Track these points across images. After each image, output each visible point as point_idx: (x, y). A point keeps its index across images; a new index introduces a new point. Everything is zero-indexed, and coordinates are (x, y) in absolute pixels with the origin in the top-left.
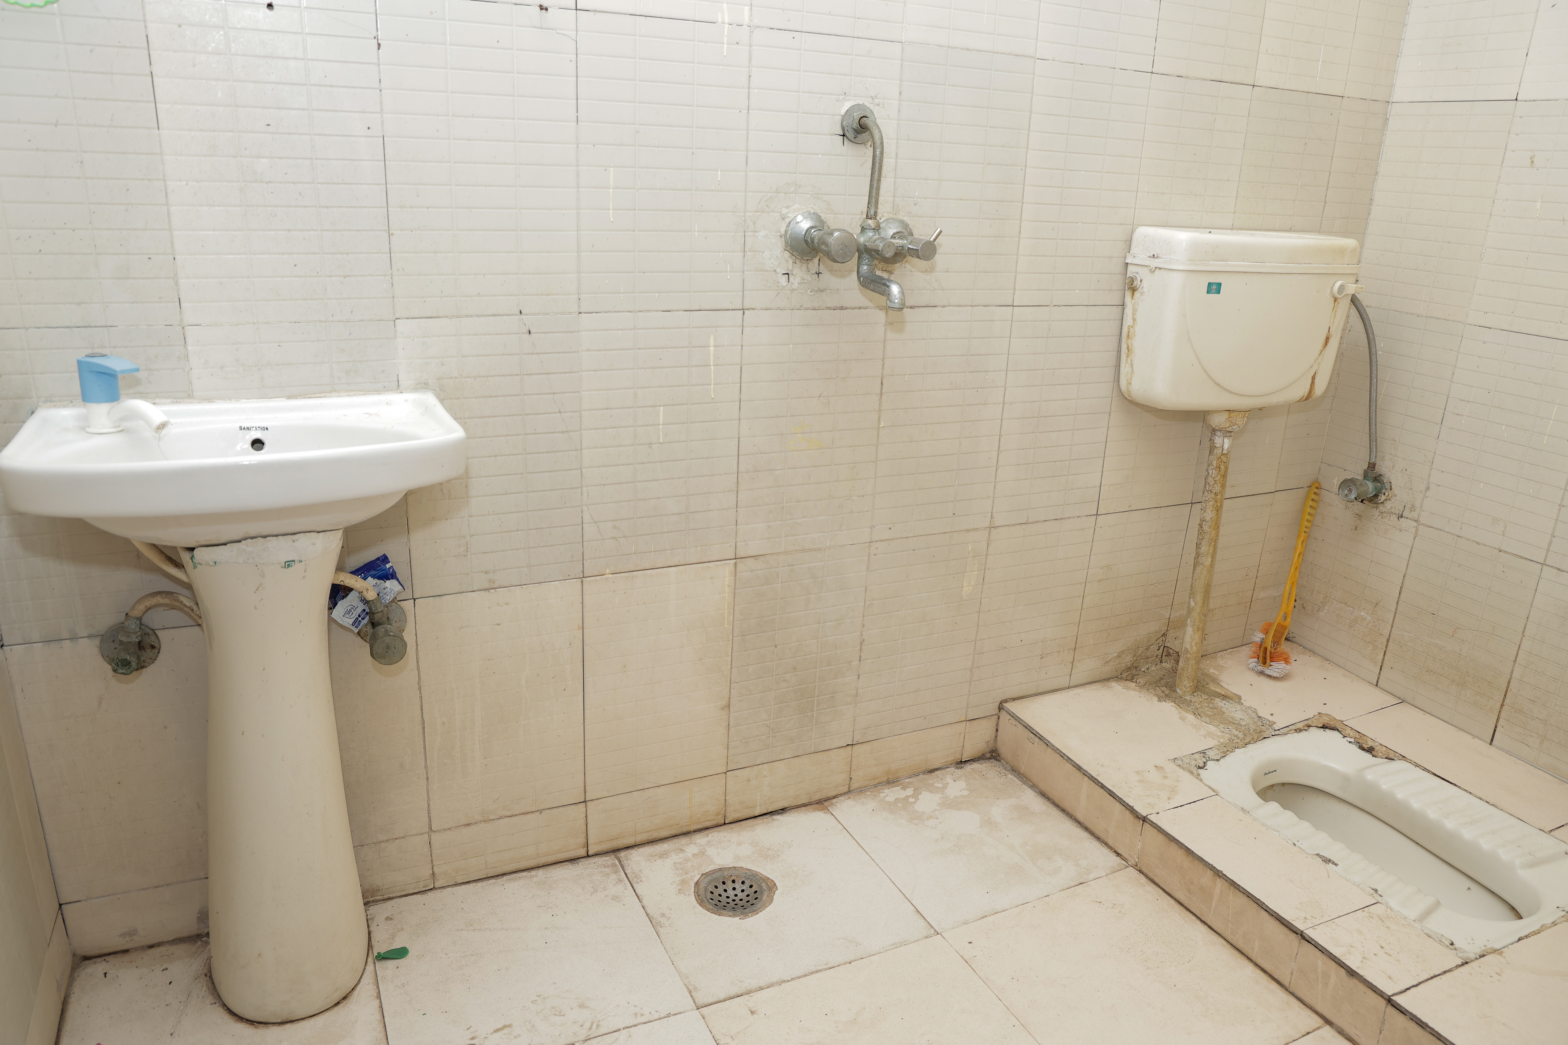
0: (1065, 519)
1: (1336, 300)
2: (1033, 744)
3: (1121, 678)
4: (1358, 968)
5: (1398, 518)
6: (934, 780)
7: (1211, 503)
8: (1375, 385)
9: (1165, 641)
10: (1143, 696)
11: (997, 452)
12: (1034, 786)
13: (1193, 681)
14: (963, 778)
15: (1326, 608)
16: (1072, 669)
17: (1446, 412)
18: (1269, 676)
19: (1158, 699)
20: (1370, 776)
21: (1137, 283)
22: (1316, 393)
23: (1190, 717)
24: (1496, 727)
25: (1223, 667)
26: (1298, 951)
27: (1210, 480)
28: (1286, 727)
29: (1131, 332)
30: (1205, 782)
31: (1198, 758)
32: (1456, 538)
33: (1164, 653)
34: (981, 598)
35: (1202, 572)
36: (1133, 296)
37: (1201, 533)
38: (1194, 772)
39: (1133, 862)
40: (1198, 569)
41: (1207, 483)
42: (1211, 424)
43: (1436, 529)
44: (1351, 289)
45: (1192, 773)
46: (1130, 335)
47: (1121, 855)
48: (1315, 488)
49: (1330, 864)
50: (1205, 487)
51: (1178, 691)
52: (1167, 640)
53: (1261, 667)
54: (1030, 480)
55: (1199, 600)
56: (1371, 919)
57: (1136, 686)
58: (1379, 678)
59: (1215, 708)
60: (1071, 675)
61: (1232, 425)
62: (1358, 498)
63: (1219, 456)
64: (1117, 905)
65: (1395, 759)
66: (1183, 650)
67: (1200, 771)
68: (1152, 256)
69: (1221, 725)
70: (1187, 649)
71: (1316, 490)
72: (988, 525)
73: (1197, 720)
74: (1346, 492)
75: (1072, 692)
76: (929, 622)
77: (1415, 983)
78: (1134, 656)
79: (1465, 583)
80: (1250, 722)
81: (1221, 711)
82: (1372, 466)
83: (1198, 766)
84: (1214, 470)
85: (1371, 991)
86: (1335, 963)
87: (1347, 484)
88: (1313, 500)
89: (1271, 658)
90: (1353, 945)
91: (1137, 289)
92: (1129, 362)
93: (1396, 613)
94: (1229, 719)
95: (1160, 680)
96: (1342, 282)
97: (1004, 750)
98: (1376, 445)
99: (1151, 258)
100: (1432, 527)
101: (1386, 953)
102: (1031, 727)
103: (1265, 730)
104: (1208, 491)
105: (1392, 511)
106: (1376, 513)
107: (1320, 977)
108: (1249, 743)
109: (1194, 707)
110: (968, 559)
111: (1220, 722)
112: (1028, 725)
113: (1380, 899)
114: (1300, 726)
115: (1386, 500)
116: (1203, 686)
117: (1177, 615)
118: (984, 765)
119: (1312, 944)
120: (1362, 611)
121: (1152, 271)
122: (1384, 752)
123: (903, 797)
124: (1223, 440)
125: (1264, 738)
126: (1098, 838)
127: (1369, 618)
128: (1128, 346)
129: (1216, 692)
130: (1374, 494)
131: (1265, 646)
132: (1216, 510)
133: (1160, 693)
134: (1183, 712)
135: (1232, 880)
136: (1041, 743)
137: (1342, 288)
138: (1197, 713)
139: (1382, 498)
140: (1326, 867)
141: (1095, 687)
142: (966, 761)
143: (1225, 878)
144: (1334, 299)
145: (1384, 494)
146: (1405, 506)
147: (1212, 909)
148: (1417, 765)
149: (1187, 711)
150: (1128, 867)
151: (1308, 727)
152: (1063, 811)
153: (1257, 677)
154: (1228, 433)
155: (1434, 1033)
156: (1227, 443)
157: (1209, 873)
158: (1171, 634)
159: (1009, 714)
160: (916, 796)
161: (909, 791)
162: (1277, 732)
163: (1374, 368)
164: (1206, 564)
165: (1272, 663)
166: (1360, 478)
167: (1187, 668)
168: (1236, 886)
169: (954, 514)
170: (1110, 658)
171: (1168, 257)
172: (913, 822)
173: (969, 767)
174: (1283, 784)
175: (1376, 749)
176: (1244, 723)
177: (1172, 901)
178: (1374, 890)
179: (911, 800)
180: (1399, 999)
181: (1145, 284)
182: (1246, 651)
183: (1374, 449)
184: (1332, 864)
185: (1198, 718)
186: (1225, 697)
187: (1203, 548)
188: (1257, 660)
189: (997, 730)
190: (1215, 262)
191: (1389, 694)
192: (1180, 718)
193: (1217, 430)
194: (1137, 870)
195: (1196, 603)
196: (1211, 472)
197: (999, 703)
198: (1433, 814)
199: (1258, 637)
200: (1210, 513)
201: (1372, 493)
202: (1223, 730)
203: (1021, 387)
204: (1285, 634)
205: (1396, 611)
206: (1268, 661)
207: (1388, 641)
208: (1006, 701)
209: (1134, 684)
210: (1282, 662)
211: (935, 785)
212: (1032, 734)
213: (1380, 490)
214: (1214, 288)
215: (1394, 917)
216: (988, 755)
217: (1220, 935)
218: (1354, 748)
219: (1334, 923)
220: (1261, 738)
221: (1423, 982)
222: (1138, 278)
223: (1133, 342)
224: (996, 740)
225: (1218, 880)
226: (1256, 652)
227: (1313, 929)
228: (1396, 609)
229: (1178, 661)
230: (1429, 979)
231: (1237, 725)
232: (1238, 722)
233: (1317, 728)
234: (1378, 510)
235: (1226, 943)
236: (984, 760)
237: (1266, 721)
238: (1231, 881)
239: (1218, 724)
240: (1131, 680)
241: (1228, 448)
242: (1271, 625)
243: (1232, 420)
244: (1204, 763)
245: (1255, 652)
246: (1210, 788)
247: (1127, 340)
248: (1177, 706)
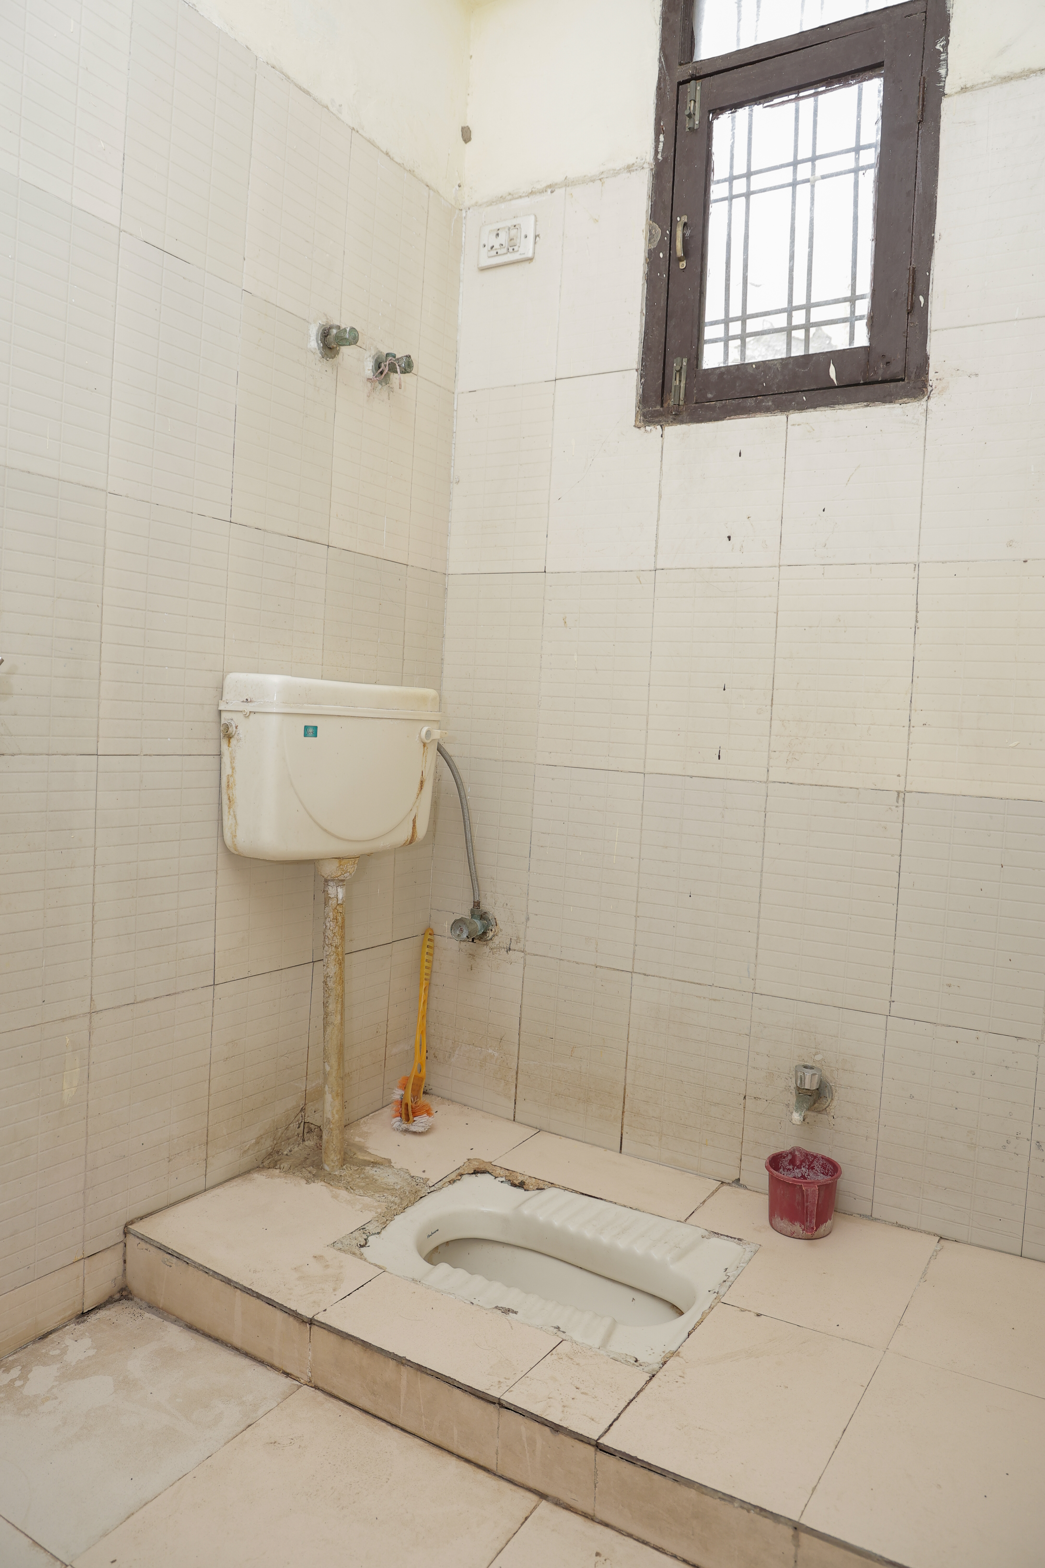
0: (178, 993)
1: (424, 745)
2: (171, 1266)
3: (264, 1167)
4: (561, 1420)
5: (507, 951)
6: (49, 1348)
7: (333, 957)
8: (469, 827)
9: (305, 1116)
10: (289, 1181)
11: (91, 923)
12: (177, 1320)
13: (340, 1153)
14: (87, 1334)
15: (457, 1052)
16: (206, 1167)
17: (532, 846)
18: (415, 1133)
19: (305, 1182)
20: (526, 1211)
21: (232, 730)
22: (418, 836)
23: (343, 1193)
24: (622, 1135)
25: (367, 1133)
26: (498, 1423)
27: (329, 933)
28: (440, 1181)
29: (231, 782)
30: (369, 1261)
31: (358, 1235)
32: (558, 961)
33: (305, 1130)
34: (87, 1101)
35: (333, 1032)
36: (229, 744)
37: (326, 991)
38: (356, 1252)
39: (307, 1379)
40: (329, 1030)
41: (326, 937)
42: (323, 874)
43: (541, 956)
44: (437, 734)
45: (354, 1254)
46: (230, 784)
47: (291, 1375)
48: (429, 934)
49: (511, 1314)
50: (324, 941)
51: (326, 1167)
52: (306, 1115)
53: (405, 1125)
54: (134, 952)
55: (334, 1063)
56: (561, 1361)
57: (280, 1172)
58: (515, 1112)
59: (367, 1178)
60: (206, 1175)
61: (343, 873)
62: (469, 937)
63: (335, 906)
64: (295, 1439)
65: (545, 1188)
66: (325, 1121)
67: (362, 1249)
68: (245, 700)
69: (376, 1194)
70: (329, 1118)
71: (429, 937)
72: (88, 1010)
73: (351, 1194)
74: (458, 933)
75: (209, 1195)
76: (22, 1141)
77: (615, 1417)
78: (274, 1139)
79: (573, 1003)
80: (405, 1184)
81: (374, 1179)
82: (477, 904)
83: (360, 1245)
84: (331, 922)
85: (578, 1442)
86: (537, 1424)
87: (458, 924)
88: (428, 946)
89: (413, 1113)
90: (550, 1396)
91: (233, 736)
92: (232, 813)
93: (519, 1044)
94: (383, 1186)
95: (305, 1161)
96: (428, 727)
97: (137, 1285)
98: (478, 884)
99: (244, 703)
100: (537, 955)
101: (582, 1393)
102: (165, 1247)
103: (420, 1189)
104: (327, 945)
105: (501, 946)
106: (486, 949)
107: (526, 1446)
108: (407, 1206)
109: (345, 1181)
110: (66, 1054)
111: (374, 1191)
112: (161, 1244)
113: (563, 1336)
114: (453, 1176)
115: (494, 936)
116: (351, 1157)
117: (313, 1085)
118: (113, 1310)
119: (512, 1410)
120: (489, 1049)
121: (247, 716)
122: (534, 1184)
123: (6, 1383)
124: (337, 890)
125: (421, 1198)
126: (262, 1362)
127: (496, 1054)
128: (229, 797)
129: (365, 1160)
130: (482, 931)
131: (406, 1102)
132: (338, 963)
133: (307, 1174)
134: (334, 1189)
135: (418, 1364)
136: (180, 1263)
137: (428, 733)
138: (349, 1187)
139: (490, 934)
140: (507, 1318)
141: (235, 1184)
142: (89, 1311)
143: (409, 1364)
144: (422, 744)
145: (492, 930)
146: (511, 939)
147: (402, 1406)
148: (566, 1189)
149: (338, 1188)
150: (301, 1386)
151: (460, 1176)
152: (216, 1340)
153: (402, 1136)
154: (341, 882)
155: (644, 1466)
156: (341, 893)
157: (392, 1363)
158: (310, 1108)
159: (138, 1237)
160: (24, 1377)
161: (15, 1372)
162: (432, 1189)
163: (465, 811)
164: (335, 1023)
165: (415, 1119)
166: (469, 918)
167: (332, 1139)
168: (423, 1370)
169: (44, 1001)
170: (247, 1146)
171: (262, 700)
172: (22, 1413)
173: (93, 1318)
174: (447, 1243)
175: (527, 1182)
176: (399, 1187)
177: (357, 1412)
178: (557, 1328)
179: (18, 1383)
180: (605, 1441)
181: (240, 730)
182: (388, 1112)
183: (477, 888)
184: (512, 1312)
185: (351, 1193)
186: (374, 1164)
187: (330, 1006)
188: (400, 1118)
189: (125, 1262)
190: (309, 705)
191: (527, 1126)
192: (332, 1197)
193: (329, 880)
194: (312, 1387)
195: (331, 1067)
196: (328, 924)
197: (124, 1226)
198: (589, 1233)
199: (397, 1094)
200: (333, 968)
201: (481, 930)
202: (378, 1199)
203: (114, 846)
204: (423, 1086)
205: (519, 1042)
206: (411, 1117)
207: (517, 1073)
208: (132, 1222)
209: (278, 1171)
210: (425, 1115)
211: (51, 1353)
212: (168, 1255)
213: (487, 927)
214: (311, 731)
215: (580, 1351)
216: (117, 1296)
217: (414, 1435)
218: (507, 1187)
219: (528, 1377)
220: (418, 1199)
221: (622, 1412)
222: (233, 724)
223: (234, 791)
224: (125, 1274)
225: (403, 1369)
226: (398, 1111)
227: (509, 1392)
228: (519, 1040)
229: (321, 1136)
230: (626, 1407)
231: (392, 1190)
232: (392, 1187)
233: (469, 1175)
234: (488, 947)
235: (423, 1442)
236: (112, 1303)
237: (419, 1179)
238: (417, 1366)
239: (372, 1193)
240: (274, 1167)
241: (343, 898)
242: (407, 1079)
243: (343, 868)
244: (365, 1239)
245: (396, 1111)
246: (376, 1265)
247: (227, 790)
248: (327, 1185)
